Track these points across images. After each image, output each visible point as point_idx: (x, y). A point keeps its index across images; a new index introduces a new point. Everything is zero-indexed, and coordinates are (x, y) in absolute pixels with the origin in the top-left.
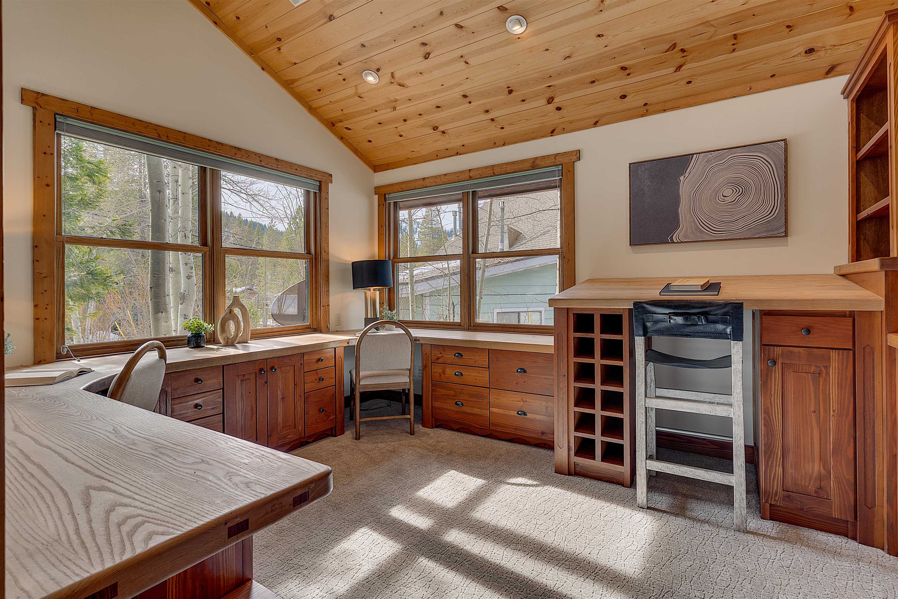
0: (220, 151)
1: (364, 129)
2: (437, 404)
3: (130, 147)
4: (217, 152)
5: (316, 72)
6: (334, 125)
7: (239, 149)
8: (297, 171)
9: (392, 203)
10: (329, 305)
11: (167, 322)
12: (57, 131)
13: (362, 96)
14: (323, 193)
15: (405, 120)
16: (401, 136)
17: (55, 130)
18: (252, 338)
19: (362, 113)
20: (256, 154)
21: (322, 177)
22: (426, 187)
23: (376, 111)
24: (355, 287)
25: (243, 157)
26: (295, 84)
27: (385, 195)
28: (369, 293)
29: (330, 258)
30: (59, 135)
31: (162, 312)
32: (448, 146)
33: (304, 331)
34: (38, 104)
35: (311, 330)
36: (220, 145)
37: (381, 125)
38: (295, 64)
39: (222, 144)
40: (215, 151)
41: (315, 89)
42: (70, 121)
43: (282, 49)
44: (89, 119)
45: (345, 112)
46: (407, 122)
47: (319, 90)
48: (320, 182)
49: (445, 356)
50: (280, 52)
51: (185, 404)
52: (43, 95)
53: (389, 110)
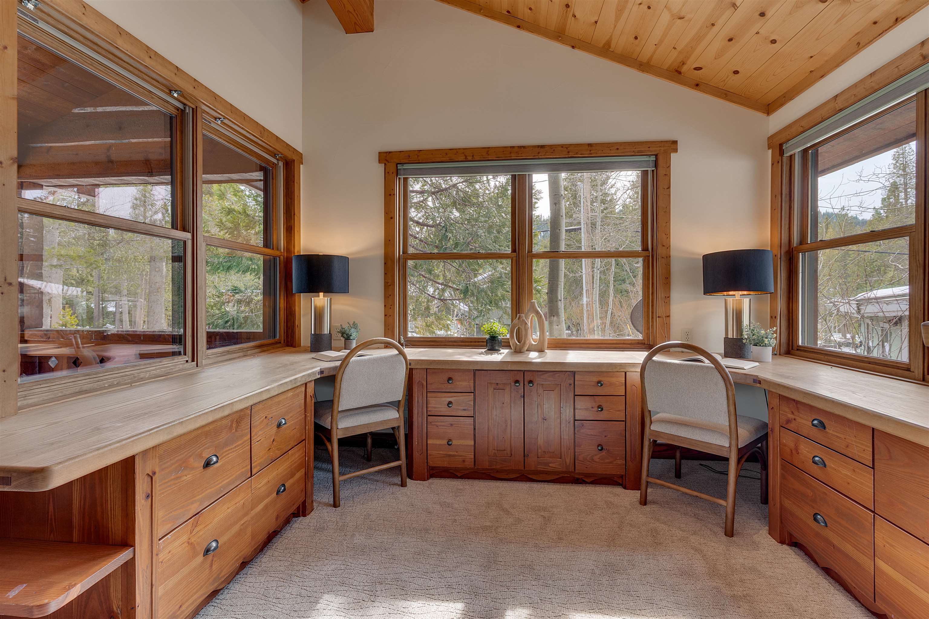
0: (522, 155)
1: (715, 59)
2: (788, 504)
3: (445, 174)
4: (519, 157)
5: (618, 18)
6: (680, 73)
7: (542, 147)
8: (619, 151)
9: (797, 156)
10: (669, 316)
11: (558, 326)
12: (399, 177)
13: (682, 14)
14: (661, 171)
15: (762, 14)
16: (774, 42)
17: (397, 176)
18: (550, 348)
19: (698, 38)
20: (562, 146)
21: (659, 149)
22: (841, 110)
23: (713, 25)
24: (707, 291)
25: (547, 154)
26: (613, 45)
27: (781, 145)
28: (730, 300)
29: (673, 253)
30: (406, 180)
31: (554, 316)
32: (874, 15)
33: (633, 347)
34: (386, 160)
35: (643, 346)
36: (522, 149)
37: (733, 41)
38: (596, 22)
39: (524, 147)
40: (517, 157)
41: (632, 39)
42: (406, 167)
43: (576, 14)
44: (416, 160)
45: (679, 49)
46: (769, 14)
47: (636, 38)
48: (656, 155)
49: (799, 420)
50: (577, 19)
51: (439, 399)
52: (390, 152)
53: (729, 12)
